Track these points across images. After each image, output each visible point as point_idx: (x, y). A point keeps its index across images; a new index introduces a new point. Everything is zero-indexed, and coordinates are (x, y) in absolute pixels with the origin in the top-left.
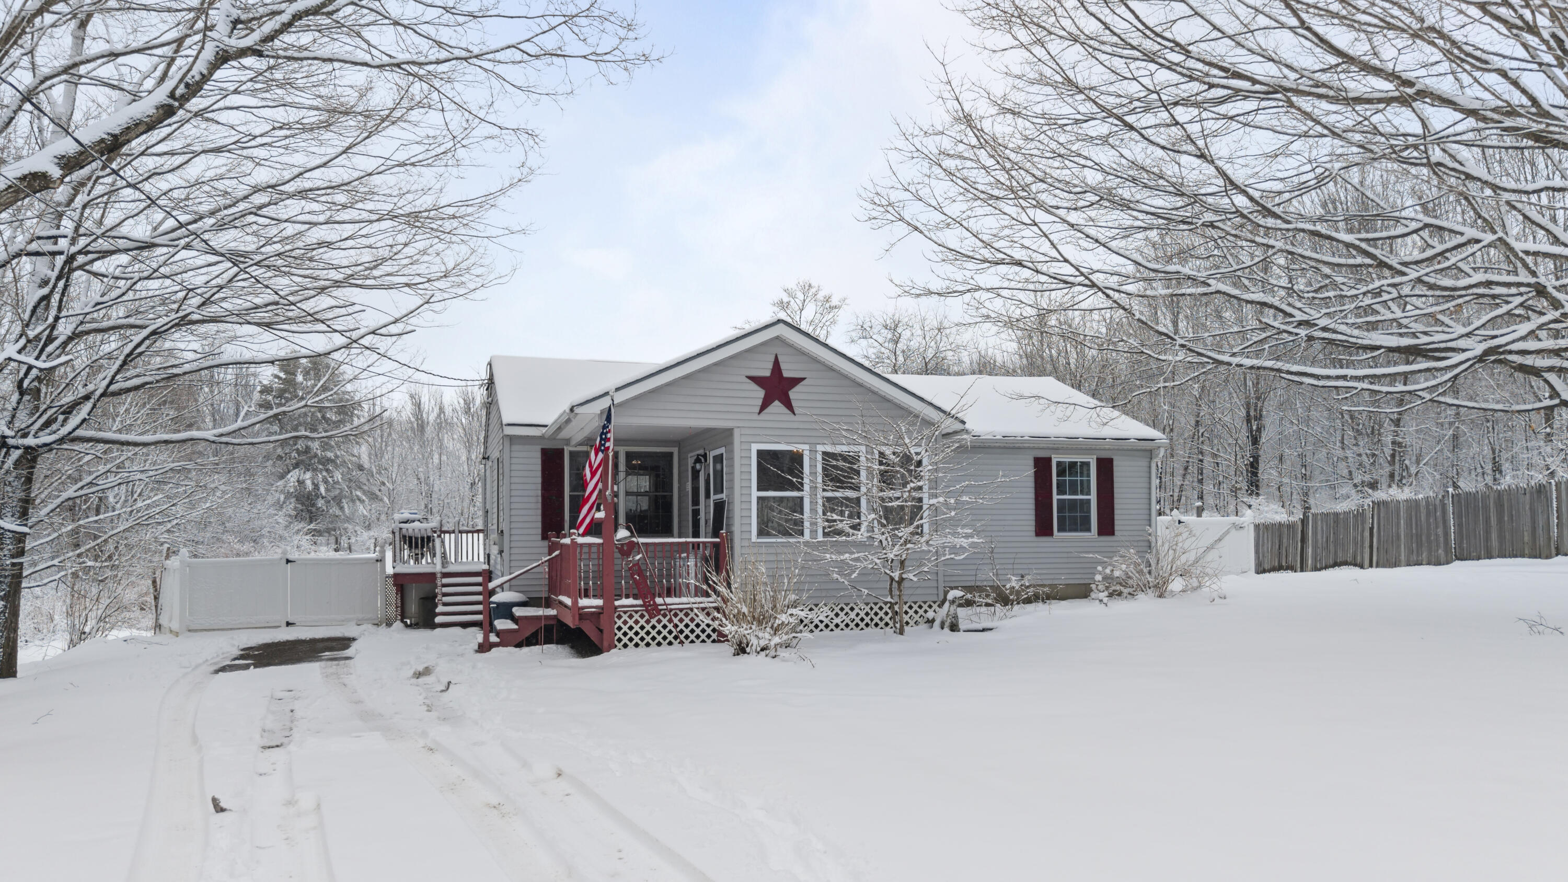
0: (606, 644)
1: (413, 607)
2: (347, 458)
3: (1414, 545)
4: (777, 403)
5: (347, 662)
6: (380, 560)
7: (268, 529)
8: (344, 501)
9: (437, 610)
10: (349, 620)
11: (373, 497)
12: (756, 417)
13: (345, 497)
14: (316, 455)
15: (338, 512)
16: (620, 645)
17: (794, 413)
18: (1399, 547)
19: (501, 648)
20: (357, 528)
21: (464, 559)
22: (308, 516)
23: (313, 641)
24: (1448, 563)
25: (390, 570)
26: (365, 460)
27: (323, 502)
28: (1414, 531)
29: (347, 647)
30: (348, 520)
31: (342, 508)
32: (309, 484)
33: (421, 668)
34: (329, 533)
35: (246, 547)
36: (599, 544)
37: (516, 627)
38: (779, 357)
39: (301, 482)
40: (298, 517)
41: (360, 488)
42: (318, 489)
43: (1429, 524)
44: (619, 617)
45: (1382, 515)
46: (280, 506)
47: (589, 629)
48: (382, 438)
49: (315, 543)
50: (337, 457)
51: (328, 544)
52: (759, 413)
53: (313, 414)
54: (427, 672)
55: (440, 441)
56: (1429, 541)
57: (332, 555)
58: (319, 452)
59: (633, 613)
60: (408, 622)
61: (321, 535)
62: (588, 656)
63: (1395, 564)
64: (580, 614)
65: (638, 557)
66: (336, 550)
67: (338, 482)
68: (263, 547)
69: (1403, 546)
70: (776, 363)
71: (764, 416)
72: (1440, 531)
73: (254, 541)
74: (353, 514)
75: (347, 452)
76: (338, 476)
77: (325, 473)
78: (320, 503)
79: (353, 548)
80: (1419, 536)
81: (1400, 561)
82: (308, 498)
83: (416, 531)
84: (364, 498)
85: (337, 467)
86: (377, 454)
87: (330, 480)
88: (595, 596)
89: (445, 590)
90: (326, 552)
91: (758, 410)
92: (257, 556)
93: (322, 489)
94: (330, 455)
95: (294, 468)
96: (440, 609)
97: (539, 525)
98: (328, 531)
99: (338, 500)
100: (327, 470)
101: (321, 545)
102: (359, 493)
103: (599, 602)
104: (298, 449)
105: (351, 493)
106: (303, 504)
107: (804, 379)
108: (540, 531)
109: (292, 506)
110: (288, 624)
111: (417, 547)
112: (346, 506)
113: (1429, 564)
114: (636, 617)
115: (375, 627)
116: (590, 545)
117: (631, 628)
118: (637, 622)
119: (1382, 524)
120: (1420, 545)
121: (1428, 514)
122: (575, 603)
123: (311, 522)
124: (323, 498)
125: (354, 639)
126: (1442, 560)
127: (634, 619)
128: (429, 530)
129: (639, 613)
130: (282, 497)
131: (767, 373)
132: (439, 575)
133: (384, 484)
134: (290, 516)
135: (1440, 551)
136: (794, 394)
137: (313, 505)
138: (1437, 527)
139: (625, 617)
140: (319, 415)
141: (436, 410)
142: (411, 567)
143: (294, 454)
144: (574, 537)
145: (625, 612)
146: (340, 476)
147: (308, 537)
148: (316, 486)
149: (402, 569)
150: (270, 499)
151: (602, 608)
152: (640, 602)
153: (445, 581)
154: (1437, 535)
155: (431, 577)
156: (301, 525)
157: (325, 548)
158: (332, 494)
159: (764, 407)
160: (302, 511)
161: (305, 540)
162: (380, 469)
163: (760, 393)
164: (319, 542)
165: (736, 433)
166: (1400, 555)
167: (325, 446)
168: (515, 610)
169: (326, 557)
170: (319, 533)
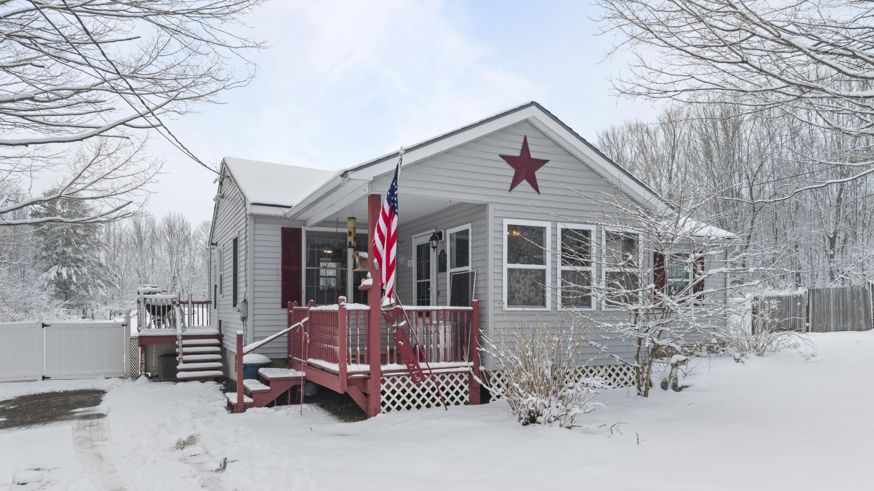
0: (372, 407)
1: (154, 363)
2: (91, 259)
3: (841, 317)
4: (525, 182)
5: (100, 420)
6: (126, 325)
7: (36, 304)
8: (89, 286)
9: (178, 367)
10: (99, 374)
11: (109, 284)
12: (507, 194)
13: (90, 284)
14: (70, 257)
15: (85, 293)
16: (383, 409)
17: (539, 193)
18: (829, 319)
19: (255, 409)
20: (98, 304)
21: (196, 324)
22: (64, 296)
23: (67, 394)
24: (867, 330)
25: (134, 332)
26: (103, 261)
27: (74, 287)
28: (841, 309)
29: (97, 402)
30: (92, 298)
31: (87, 291)
32: (65, 275)
33: (185, 438)
34: (79, 307)
35: (21, 315)
36: (365, 311)
37: (268, 388)
38: (528, 139)
39: (59, 274)
40: (57, 296)
41: (100, 278)
42: (71, 279)
43: (853, 305)
44: (383, 382)
45: (816, 298)
46: (43, 289)
47: (356, 395)
48: (115, 248)
49: (69, 313)
50: (84, 258)
51: (78, 314)
52: (510, 191)
53: (67, 230)
54: (191, 441)
55: (153, 251)
56: (853, 316)
57: (80, 321)
58: (72, 254)
59: (396, 378)
60: (150, 374)
61: (73, 308)
62: (355, 421)
63: (826, 330)
64: (348, 380)
65: (402, 324)
66: (84, 318)
67: (85, 274)
68: (32, 315)
69: (832, 318)
70: (525, 145)
71: (513, 193)
72: (862, 309)
73: (26, 312)
74: (95, 295)
75: (91, 255)
76: (85, 270)
77: (75, 268)
78: (73, 287)
79: (95, 316)
80: (845, 312)
81: (830, 328)
82: (64, 284)
83: (159, 301)
84: (103, 284)
85: (84, 264)
86: (111, 258)
87: (79, 272)
88: (362, 362)
89: (185, 350)
90: (76, 319)
91: (508, 187)
92: (26, 321)
93: (74, 279)
94: (80, 257)
95: (55, 265)
96: (181, 366)
97: (280, 295)
98: (78, 305)
99: (85, 286)
100: (77, 267)
101: (73, 314)
102: (99, 281)
103: (366, 368)
104: (57, 253)
105: (94, 281)
106: (60, 288)
107: (548, 161)
108: (280, 300)
109: (53, 289)
110: (44, 378)
111: (159, 314)
112: (90, 290)
113: (853, 330)
114: (399, 381)
115: (122, 380)
116: (357, 311)
117: (393, 392)
118: (399, 386)
119: (816, 303)
120: (845, 319)
121: (852, 298)
122: (343, 369)
123: (66, 299)
124: (74, 284)
125: (104, 392)
126: (864, 326)
127: (396, 383)
128: (170, 301)
129: (401, 378)
130: (46, 284)
131: (517, 154)
132: (180, 338)
133: (116, 276)
134: (51, 295)
135: (862, 322)
136: (540, 174)
137: (68, 289)
138: (859, 306)
139: (388, 381)
140: (72, 231)
141: (151, 231)
142: (154, 331)
143: (54, 256)
144: (343, 303)
145: (388, 377)
146: (86, 271)
147: (64, 309)
148: (70, 277)
149: (145, 332)
150: (37, 284)
151: (369, 373)
152: (404, 367)
153: (185, 342)
154: (859, 312)
155: (174, 338)
156: (59, 302)
157: (76, 316)
158: (81, 282)
159: (513, 185)
160: (60, 292)
161: (62, 312)
162: (114, 266)
163: (511, 172)
164: (72, 312)
165: (491, 208)
166: (830, 324)
167: (77, 251)
168: (261, 370)
169: (77, 322)
170: (72, 307)
